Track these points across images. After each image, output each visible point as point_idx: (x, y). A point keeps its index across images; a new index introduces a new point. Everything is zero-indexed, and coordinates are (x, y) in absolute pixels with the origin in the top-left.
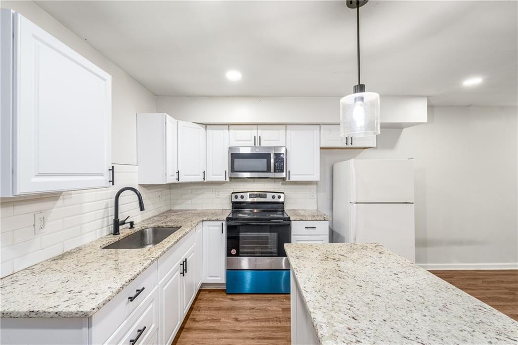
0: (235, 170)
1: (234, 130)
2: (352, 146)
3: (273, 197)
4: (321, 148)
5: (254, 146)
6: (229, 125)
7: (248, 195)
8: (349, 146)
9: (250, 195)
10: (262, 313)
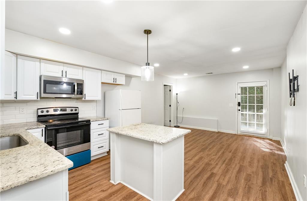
0: (47, 92)
1: (45, 63)
2: (116, 83)
3: (72, 110)
4: (102, 83)
5: (61, 76)
6: (40, 59)
7: (53, 110)
8: (115, 83)
9: (54, 110)
10: (82, 176)
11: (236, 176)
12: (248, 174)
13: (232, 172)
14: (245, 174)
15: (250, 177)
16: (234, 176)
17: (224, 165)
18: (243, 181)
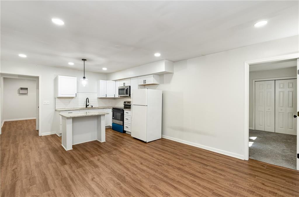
11: (45, 174)
12: (34, 185)
13: (52, 175)
14: (38, 182)
15: (30, 182)
16: (47, 174)
17: (67, 176)
18: (36, 175)
